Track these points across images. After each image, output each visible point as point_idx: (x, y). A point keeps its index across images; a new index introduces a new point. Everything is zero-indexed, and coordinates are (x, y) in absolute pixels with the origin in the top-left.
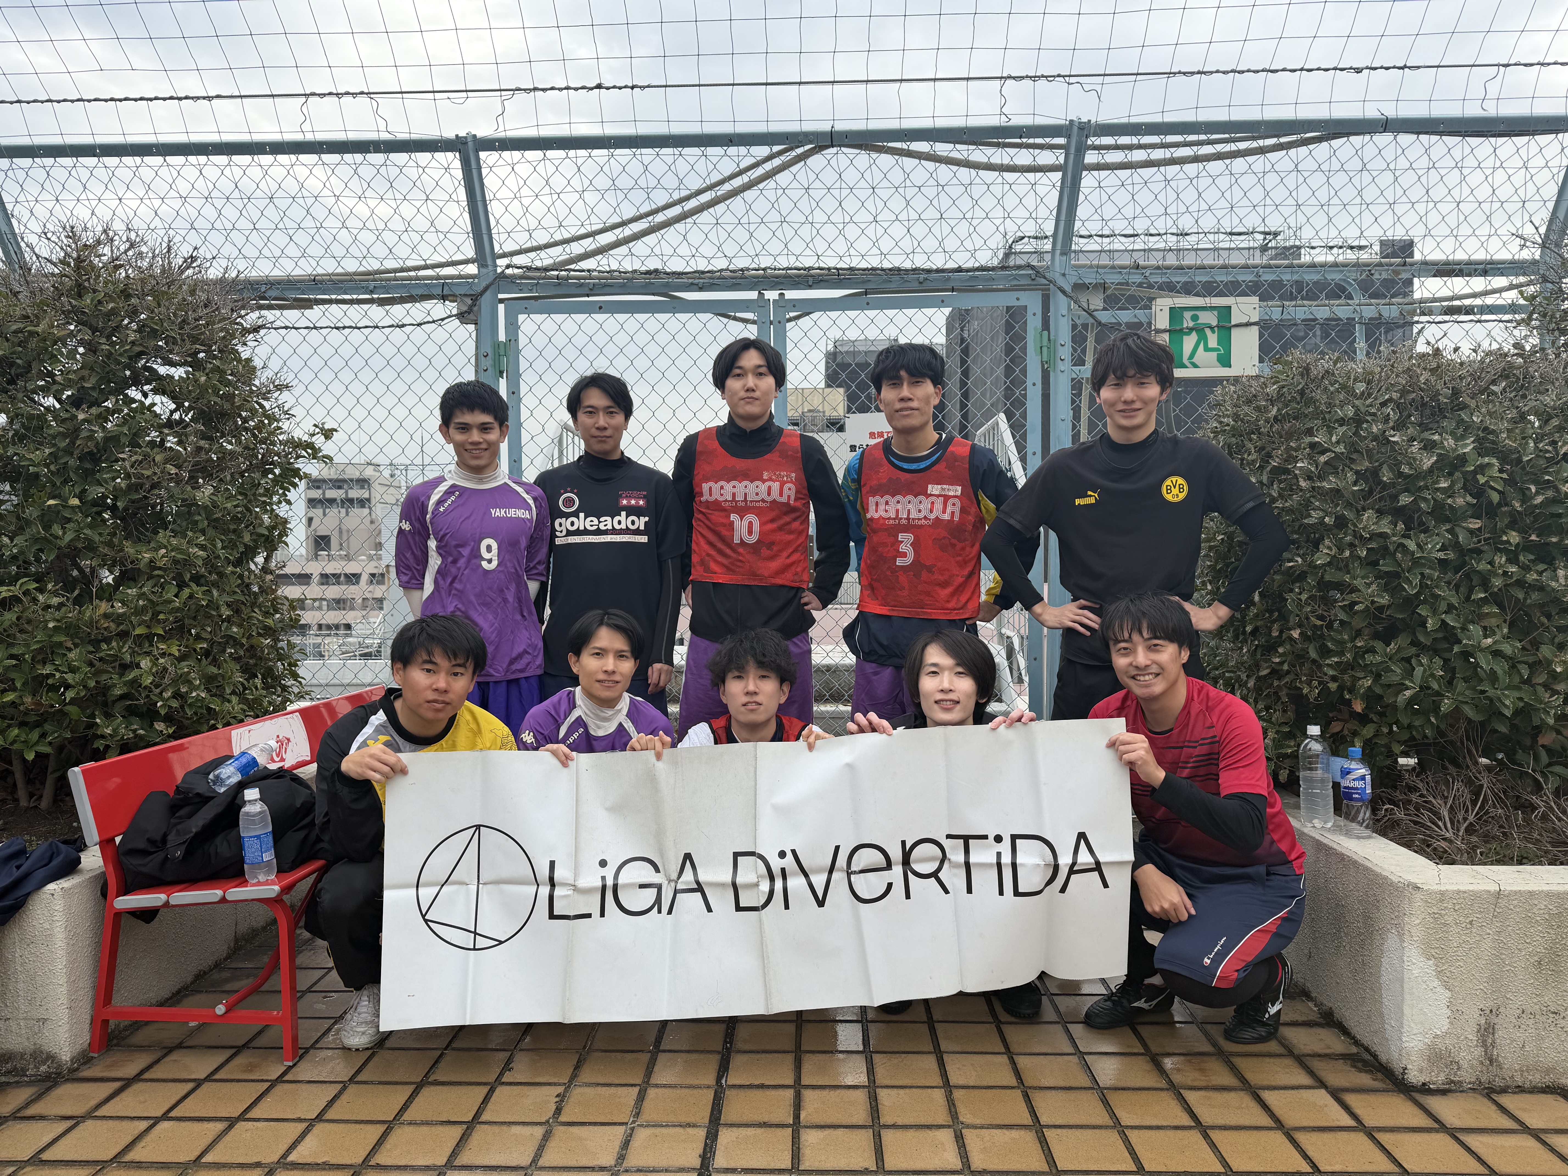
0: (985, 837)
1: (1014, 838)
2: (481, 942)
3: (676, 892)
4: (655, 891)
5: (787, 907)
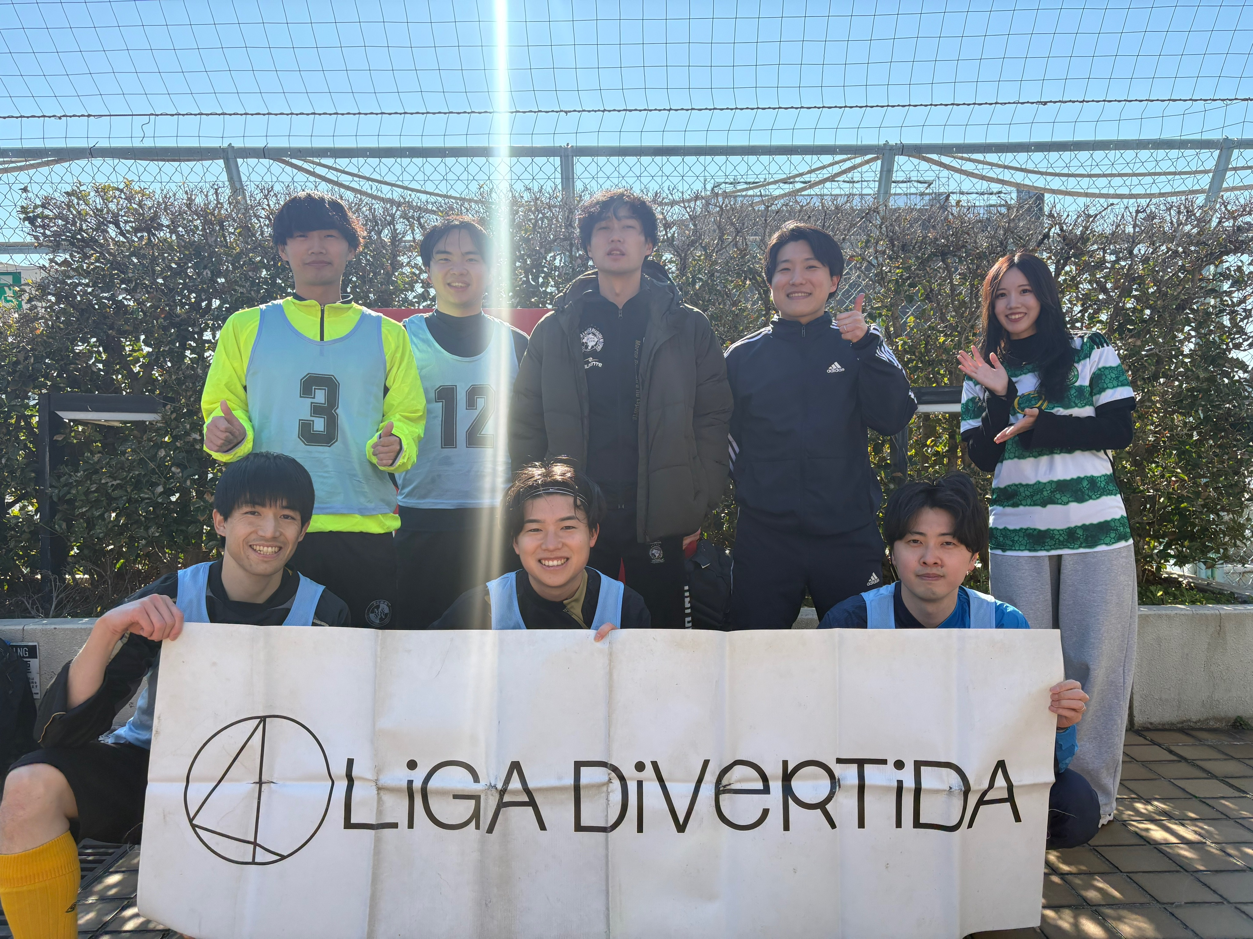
0: (884, 762)
1: (918, 765)
2: (261, 856)
3: (502, 805)
4: (473, 802)
5: (640, 829)
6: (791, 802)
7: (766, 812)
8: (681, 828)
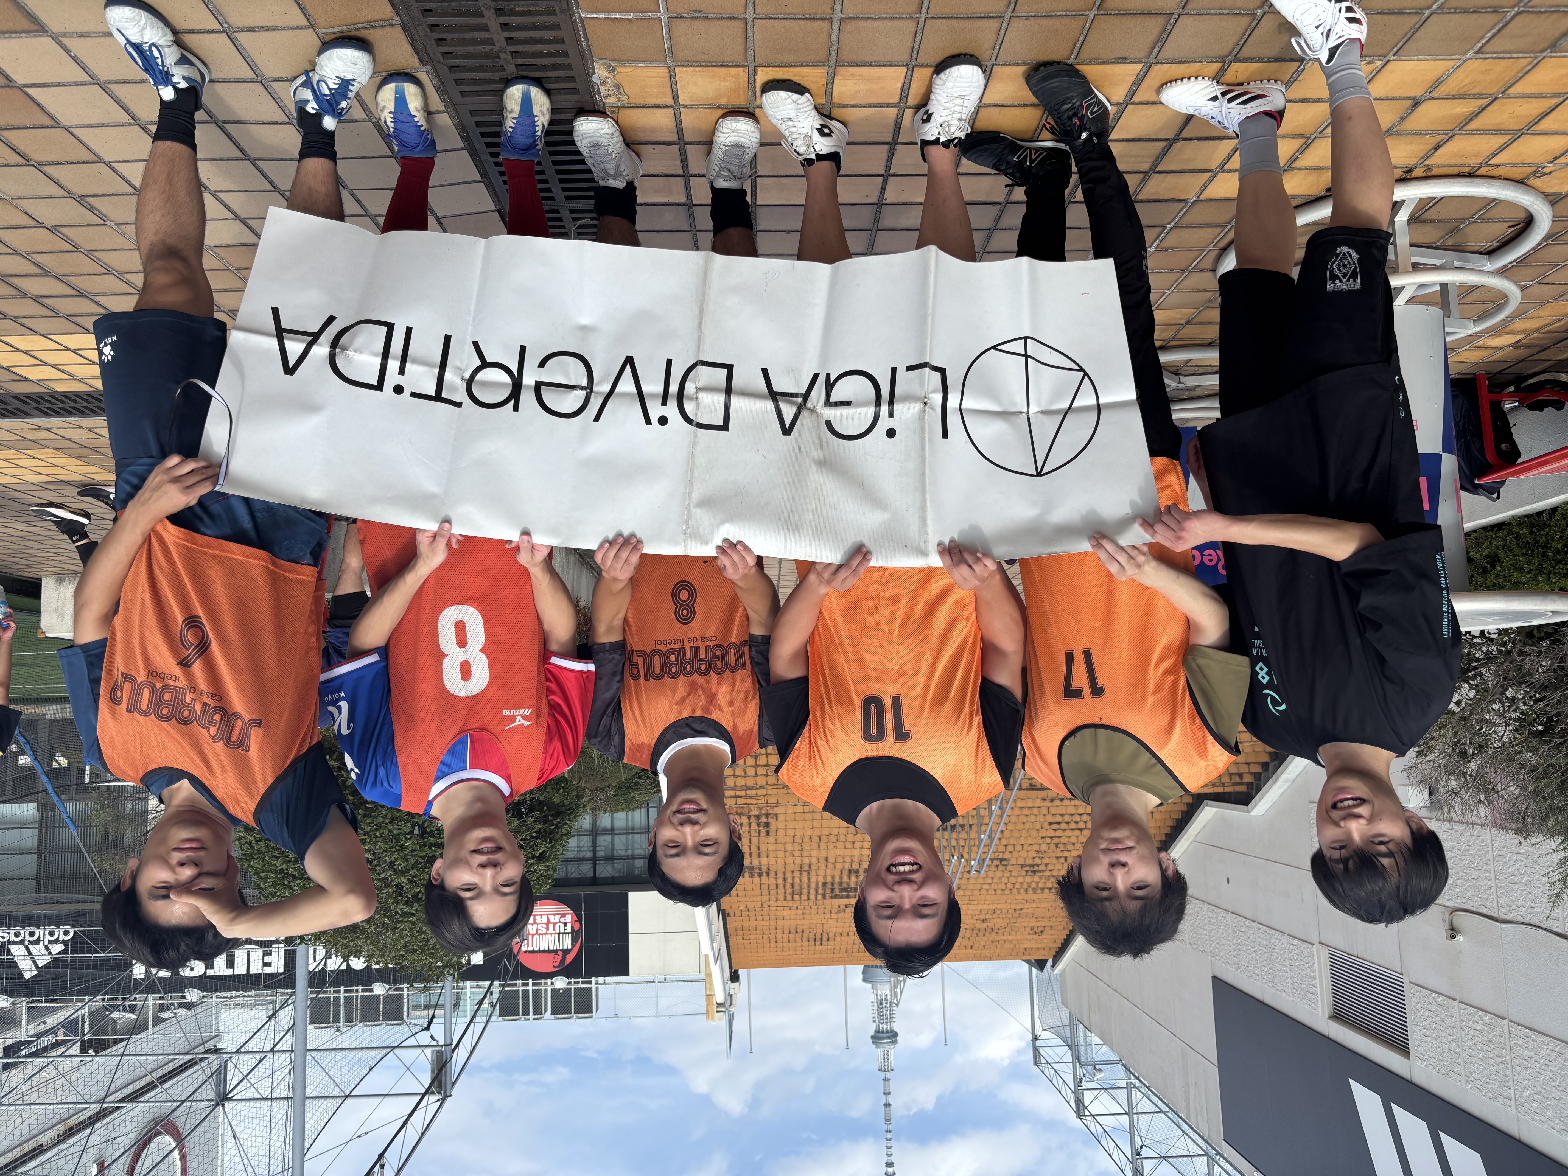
0: (414, 395)
1: (379, 387)
3: (806, 395)
4: (833, 398)
5: (669, 362)
6: (515, 370)
7: (542, 364)
8: (629, 360)
